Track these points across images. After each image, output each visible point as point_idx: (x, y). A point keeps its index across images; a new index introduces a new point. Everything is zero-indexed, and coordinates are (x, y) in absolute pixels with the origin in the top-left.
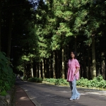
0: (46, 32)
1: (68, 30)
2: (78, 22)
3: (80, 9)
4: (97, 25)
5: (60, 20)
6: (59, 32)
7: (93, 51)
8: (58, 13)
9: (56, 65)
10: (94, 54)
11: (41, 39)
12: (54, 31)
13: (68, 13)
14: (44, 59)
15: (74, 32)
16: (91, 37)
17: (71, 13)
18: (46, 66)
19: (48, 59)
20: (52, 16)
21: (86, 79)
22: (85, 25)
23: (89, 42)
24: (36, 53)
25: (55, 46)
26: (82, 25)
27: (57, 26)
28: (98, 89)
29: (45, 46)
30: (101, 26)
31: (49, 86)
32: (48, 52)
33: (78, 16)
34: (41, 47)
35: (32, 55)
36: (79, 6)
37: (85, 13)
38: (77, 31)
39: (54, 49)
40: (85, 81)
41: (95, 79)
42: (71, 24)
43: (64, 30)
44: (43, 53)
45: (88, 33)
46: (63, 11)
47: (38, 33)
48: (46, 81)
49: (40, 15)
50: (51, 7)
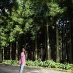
1: (21, 30)
4: (38, 28)
5: (16, 23)
6: (15, 31)
12: (11, 30)
14: (4, 47)
16: (35, 35)
17: (23, 20)
21: (31, 61)
22: (32, 28)
25: (12, 39)
26: (29, 27)
27: (14, 27)
28: (39, 67)
29: (5, 39)
32: (7, 43)
33: (27, 22)
34: (2, 39)
36: (28, 16)
38: (27, 31)
39: (11, 41)
41: (37, 61)
43: (18, 30)
45: (33, 33)
46: (18, 18)
50: (10, 15)
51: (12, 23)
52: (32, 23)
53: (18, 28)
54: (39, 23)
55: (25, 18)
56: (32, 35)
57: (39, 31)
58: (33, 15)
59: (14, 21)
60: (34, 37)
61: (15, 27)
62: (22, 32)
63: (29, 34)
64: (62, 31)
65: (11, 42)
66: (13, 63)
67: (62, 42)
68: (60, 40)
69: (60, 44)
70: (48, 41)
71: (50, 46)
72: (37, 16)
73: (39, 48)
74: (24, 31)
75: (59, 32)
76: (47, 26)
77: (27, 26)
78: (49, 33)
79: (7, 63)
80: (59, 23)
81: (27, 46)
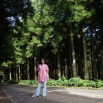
0: (22, 44)
1: (39, 42)
2: (47, 36)
3: (48, 26)
4: (61, 39)
5: (33, 34)
6: (32, 43)
7: (58, 58)
8: (31, 29)
9: (30, 70)
10: (59, 61)
11: (18, 49)
13: (39, 29)
14: (20, 65)
15: (43, 44)
17: (41, 29)
18: (22, 70)
19: (23, 65)
20: (26, 31)
23: (55, 51)
24: (14, 60)
25: (29, 54)
26: (49, 38)
27: (30, 39)
29: (21, 54)
30: (63, 39)
31: (24, 86)
33: (46, 31)
35: (10, 62)
36: (47, 24)
37: (51, 29)
39: (28, 56)
40: (53, 81)
41: (60, 79)
42: (41, 38)
43: (35, 42)
44: (19, 60)
45: (54, 45)
46: (35, 28)
47: (15, 44)
48: (22, 83)
49: (17, 30)
50: (25, 24)
51: (28, 34)
53: (35, 40)
54: (62, 33)
55: (44, 27)
57: (62, 42)
58: (53, 23)
59: (31, 32)
60: (56, 50)
61: (32, 39)
62: (41, 45)
64: (91, 43)
66: (31, 83)
67: (91, 56)
68: (88, 53)
69: (88, 59)
71: (76, 62)
73: (63, 64)
76: (72, 35)
78: (74, 45)
80: (87, 32)
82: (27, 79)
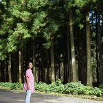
1: (25, 31)
3: (39, 11)
4: (56, 28)
6: (16, 33)
9: (12, 68)
12: (10, 31)
13: (26, 13)
16: (50, 40)
17: (29, 14)
21: (45, 84)
22: (44, 27)
23: (48, 45)
25: (11, 47)
26: (40, 27)
27: (14, 27)
28: (57, 94)
29: (1, 47)
32: (3, 54)
33: (36, 17)
36: (38, 7)
38: (36, 33)
39: (10, 50)
42: (29, 25)
43: (21, 32)
45: (47, 36)
46: (21, 11)
48: (1, 86)
50: (8, 6)
51: (11, 19)
52: (45, 19)
53: (21, 29)
54: (57, 20)
55: (33, 11)
56: (44, 41)
57: (57, 33)
58: (47, 6)
59: (15, 16)
61: (16, 27)
63: (40, 39)
64: (97, 33)
65: (11, 53)
67: (97, 51)
68: (92, 47)
69: (92, 55)
70: (73, 50)
71: (76, 59)
72: (53, 7)
73: (58, 61)
74: (32, 34)
75: (91, 33)
76: (71, 24)
77: (37, 24)
78: (74, 36)
79: (3, 88)
80: (92, 19)
81: (37, 59)
82: (8, 81)
